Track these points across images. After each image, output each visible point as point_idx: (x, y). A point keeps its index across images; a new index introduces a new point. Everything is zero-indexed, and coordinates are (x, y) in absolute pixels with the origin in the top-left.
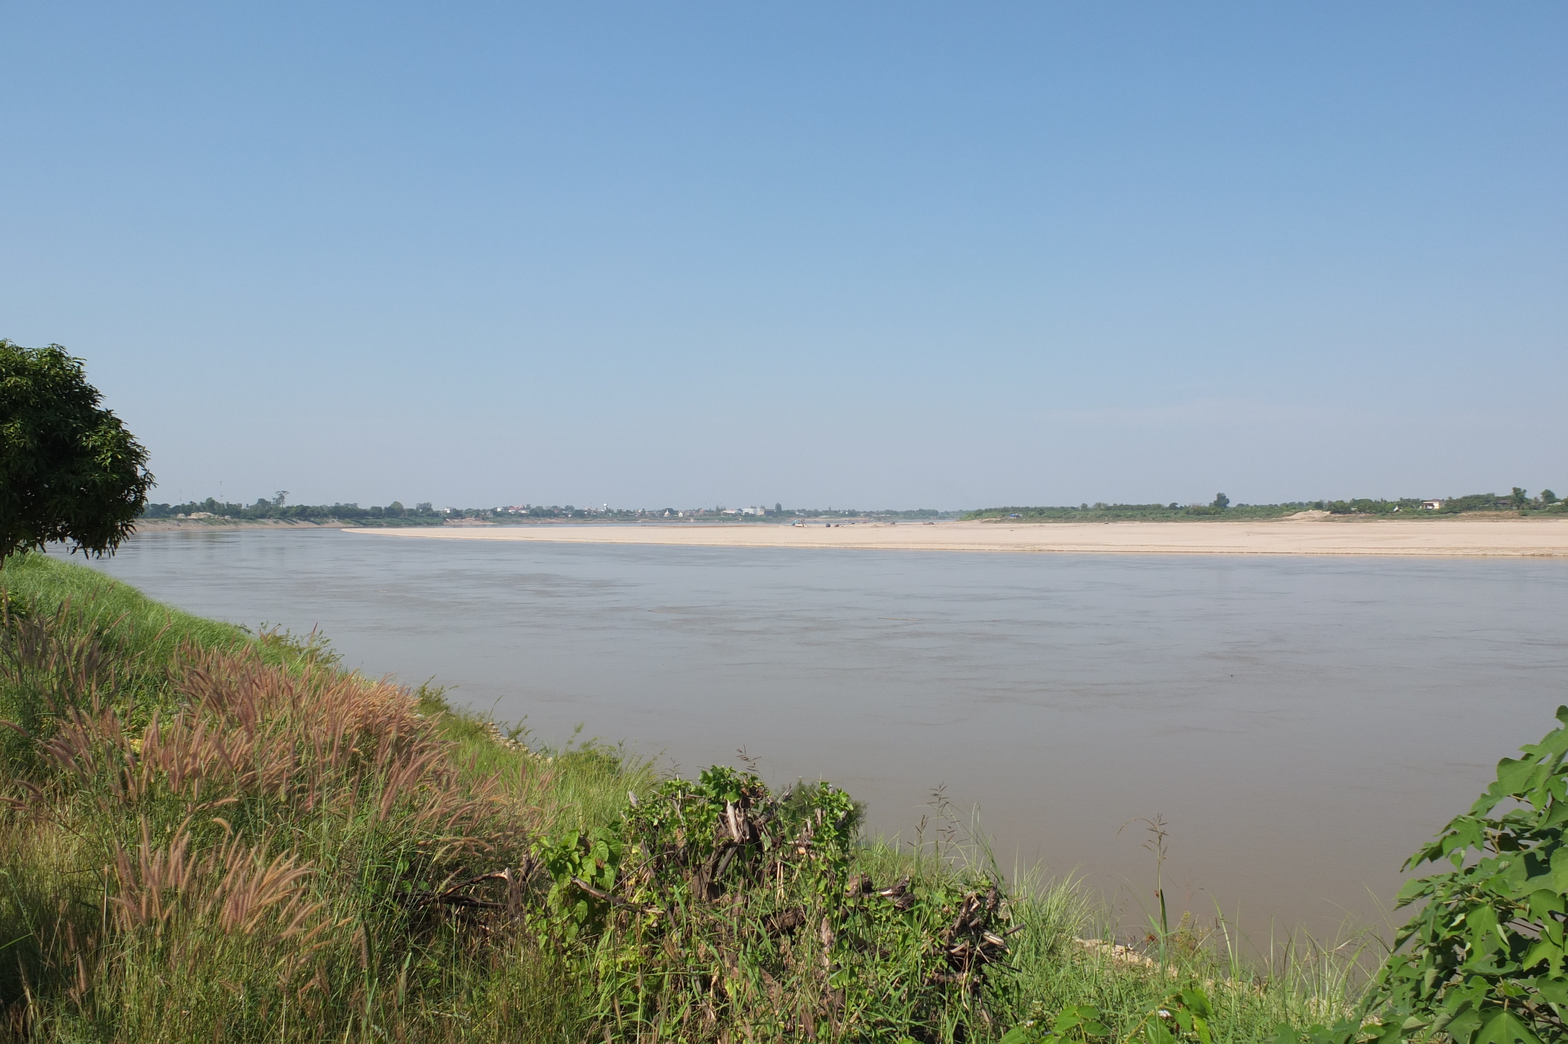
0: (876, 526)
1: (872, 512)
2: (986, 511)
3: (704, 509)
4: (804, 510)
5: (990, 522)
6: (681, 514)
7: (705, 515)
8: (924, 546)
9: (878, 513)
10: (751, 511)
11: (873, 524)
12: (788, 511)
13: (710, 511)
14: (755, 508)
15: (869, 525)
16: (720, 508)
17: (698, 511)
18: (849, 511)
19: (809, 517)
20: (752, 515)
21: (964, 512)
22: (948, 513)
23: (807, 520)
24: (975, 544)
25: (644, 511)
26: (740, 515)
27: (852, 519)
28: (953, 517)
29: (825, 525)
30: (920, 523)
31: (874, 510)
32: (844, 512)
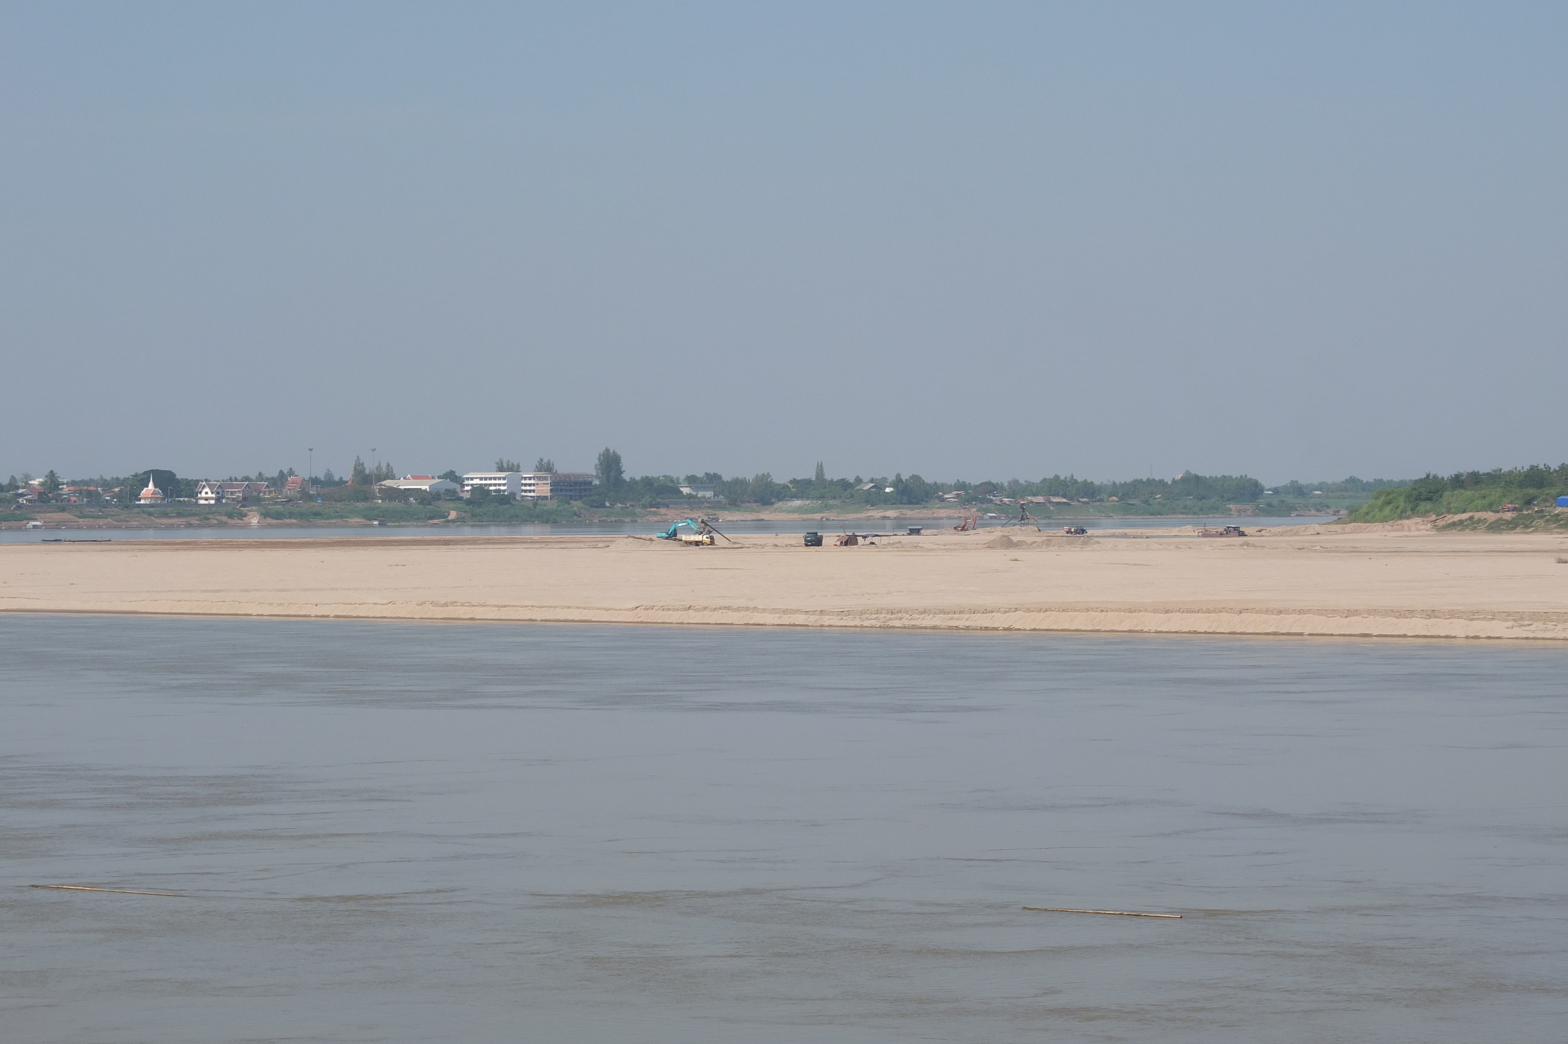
0: (1008, 543)
1: (990, 488)
2: (1458, 482)
3: (303, 472)
4: (713, 479)
5: (1472, 525)
6: (207, 495)
7: (307, 497)
8: (1202, 623)
9: (1016, 490)
10: (498, 482)
11: (998, 533)
12: (648, 482)
13: (329, 482)
14: (513, 468)
15: (982, 536)
16: (370, 467)
17: (279, 481)
18: (898, 482)
19: (734, 503)
20: (504, 499)
21: (1366, 487)
22: (1299, 491)
23: (727, 516)
24: (1410, 613)
25: (52, 482)
26: (453, 496)
27: (912, 513)
28: (1321, 508)
29: (799, 538)
30: (1188, 530)
31: (1002, 478)
32: (879, 486)
